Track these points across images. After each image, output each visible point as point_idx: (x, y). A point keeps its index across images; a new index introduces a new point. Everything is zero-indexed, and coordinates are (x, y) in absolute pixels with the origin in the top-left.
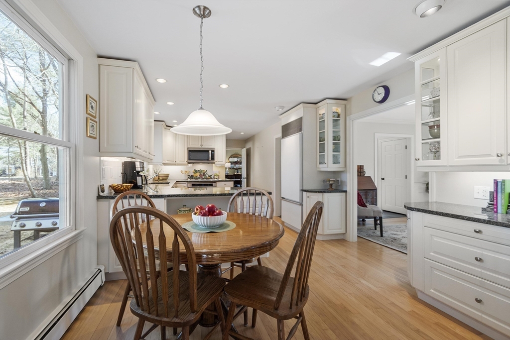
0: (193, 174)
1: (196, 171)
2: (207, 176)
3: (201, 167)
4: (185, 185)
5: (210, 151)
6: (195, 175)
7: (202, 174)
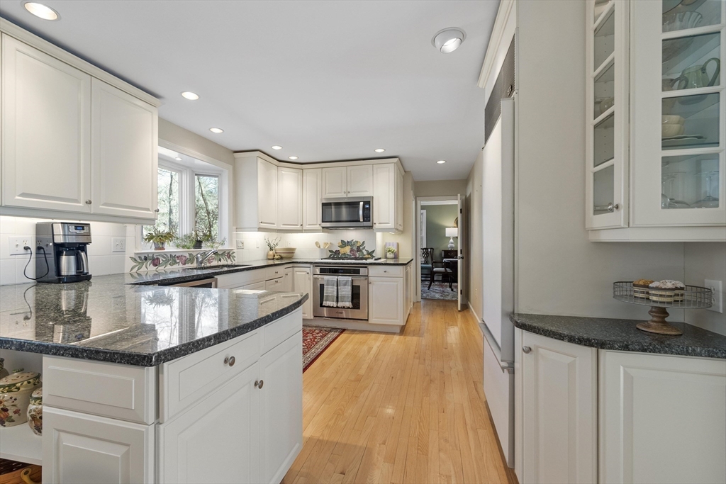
0: (339, 249)
1: (344, 244)
2: (365, 253)
3: (353, 235)
4: (308, 270)
5: (362, 203)
6: (342, 251)
7: (355, 248)
